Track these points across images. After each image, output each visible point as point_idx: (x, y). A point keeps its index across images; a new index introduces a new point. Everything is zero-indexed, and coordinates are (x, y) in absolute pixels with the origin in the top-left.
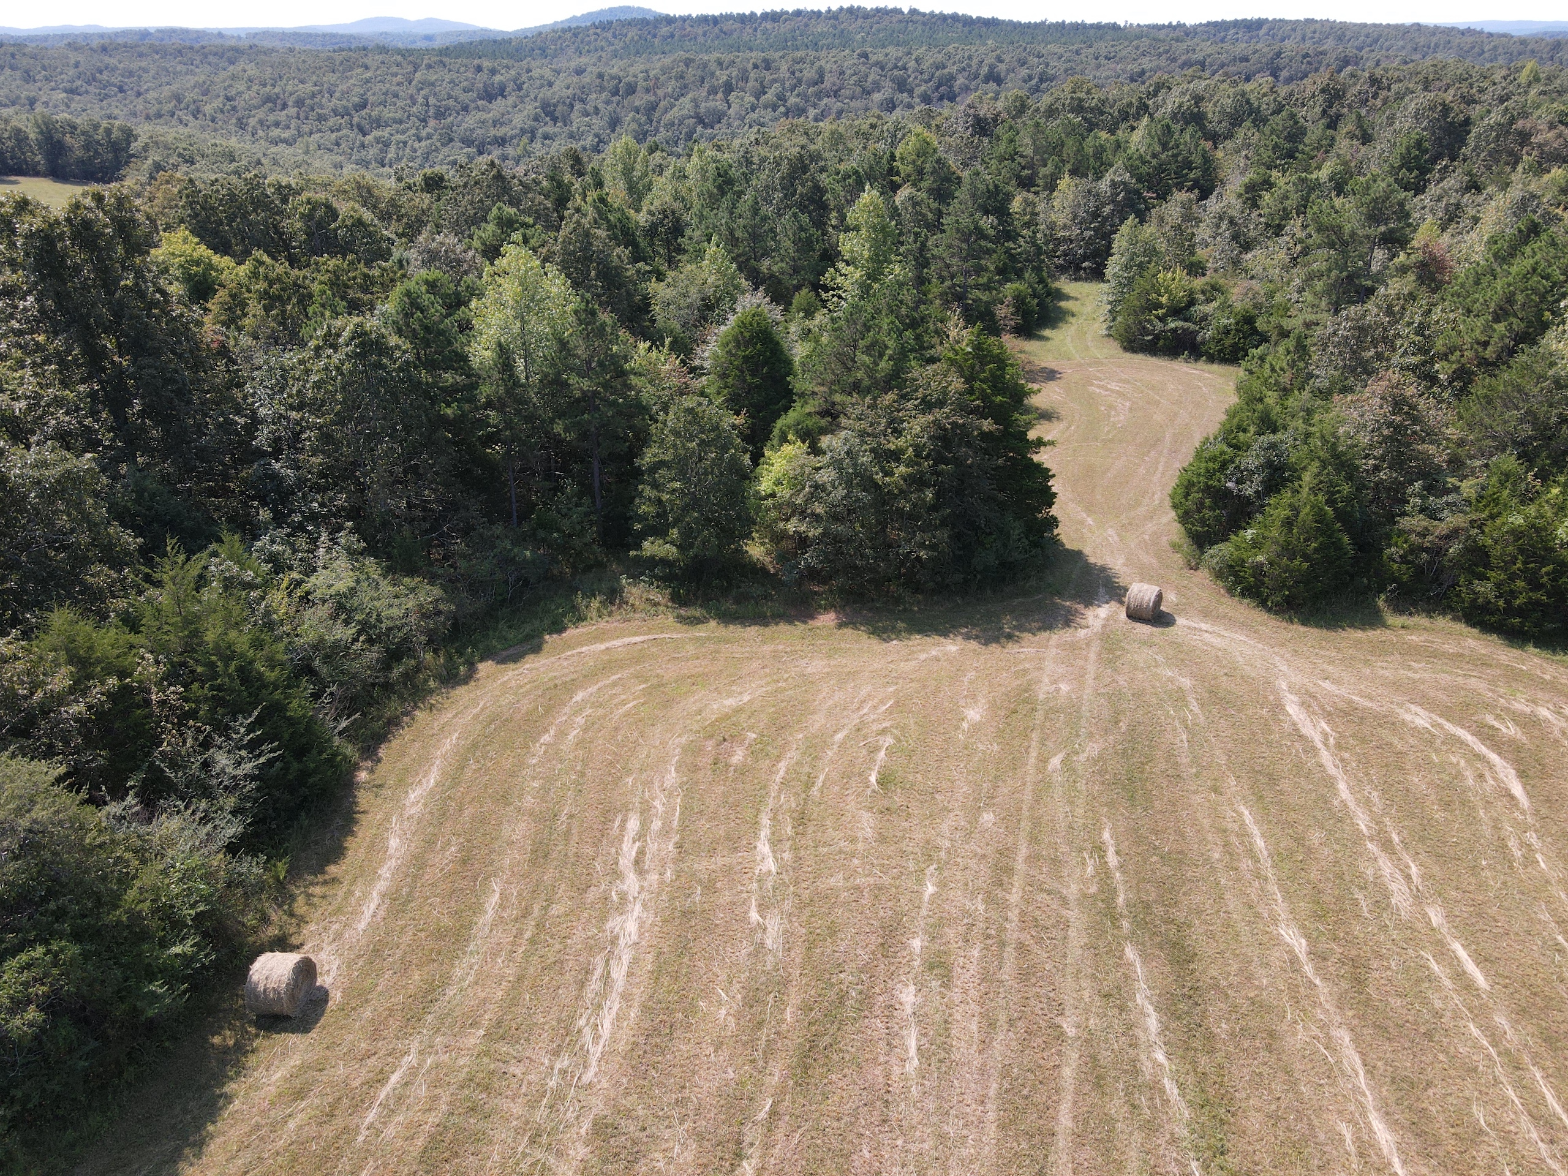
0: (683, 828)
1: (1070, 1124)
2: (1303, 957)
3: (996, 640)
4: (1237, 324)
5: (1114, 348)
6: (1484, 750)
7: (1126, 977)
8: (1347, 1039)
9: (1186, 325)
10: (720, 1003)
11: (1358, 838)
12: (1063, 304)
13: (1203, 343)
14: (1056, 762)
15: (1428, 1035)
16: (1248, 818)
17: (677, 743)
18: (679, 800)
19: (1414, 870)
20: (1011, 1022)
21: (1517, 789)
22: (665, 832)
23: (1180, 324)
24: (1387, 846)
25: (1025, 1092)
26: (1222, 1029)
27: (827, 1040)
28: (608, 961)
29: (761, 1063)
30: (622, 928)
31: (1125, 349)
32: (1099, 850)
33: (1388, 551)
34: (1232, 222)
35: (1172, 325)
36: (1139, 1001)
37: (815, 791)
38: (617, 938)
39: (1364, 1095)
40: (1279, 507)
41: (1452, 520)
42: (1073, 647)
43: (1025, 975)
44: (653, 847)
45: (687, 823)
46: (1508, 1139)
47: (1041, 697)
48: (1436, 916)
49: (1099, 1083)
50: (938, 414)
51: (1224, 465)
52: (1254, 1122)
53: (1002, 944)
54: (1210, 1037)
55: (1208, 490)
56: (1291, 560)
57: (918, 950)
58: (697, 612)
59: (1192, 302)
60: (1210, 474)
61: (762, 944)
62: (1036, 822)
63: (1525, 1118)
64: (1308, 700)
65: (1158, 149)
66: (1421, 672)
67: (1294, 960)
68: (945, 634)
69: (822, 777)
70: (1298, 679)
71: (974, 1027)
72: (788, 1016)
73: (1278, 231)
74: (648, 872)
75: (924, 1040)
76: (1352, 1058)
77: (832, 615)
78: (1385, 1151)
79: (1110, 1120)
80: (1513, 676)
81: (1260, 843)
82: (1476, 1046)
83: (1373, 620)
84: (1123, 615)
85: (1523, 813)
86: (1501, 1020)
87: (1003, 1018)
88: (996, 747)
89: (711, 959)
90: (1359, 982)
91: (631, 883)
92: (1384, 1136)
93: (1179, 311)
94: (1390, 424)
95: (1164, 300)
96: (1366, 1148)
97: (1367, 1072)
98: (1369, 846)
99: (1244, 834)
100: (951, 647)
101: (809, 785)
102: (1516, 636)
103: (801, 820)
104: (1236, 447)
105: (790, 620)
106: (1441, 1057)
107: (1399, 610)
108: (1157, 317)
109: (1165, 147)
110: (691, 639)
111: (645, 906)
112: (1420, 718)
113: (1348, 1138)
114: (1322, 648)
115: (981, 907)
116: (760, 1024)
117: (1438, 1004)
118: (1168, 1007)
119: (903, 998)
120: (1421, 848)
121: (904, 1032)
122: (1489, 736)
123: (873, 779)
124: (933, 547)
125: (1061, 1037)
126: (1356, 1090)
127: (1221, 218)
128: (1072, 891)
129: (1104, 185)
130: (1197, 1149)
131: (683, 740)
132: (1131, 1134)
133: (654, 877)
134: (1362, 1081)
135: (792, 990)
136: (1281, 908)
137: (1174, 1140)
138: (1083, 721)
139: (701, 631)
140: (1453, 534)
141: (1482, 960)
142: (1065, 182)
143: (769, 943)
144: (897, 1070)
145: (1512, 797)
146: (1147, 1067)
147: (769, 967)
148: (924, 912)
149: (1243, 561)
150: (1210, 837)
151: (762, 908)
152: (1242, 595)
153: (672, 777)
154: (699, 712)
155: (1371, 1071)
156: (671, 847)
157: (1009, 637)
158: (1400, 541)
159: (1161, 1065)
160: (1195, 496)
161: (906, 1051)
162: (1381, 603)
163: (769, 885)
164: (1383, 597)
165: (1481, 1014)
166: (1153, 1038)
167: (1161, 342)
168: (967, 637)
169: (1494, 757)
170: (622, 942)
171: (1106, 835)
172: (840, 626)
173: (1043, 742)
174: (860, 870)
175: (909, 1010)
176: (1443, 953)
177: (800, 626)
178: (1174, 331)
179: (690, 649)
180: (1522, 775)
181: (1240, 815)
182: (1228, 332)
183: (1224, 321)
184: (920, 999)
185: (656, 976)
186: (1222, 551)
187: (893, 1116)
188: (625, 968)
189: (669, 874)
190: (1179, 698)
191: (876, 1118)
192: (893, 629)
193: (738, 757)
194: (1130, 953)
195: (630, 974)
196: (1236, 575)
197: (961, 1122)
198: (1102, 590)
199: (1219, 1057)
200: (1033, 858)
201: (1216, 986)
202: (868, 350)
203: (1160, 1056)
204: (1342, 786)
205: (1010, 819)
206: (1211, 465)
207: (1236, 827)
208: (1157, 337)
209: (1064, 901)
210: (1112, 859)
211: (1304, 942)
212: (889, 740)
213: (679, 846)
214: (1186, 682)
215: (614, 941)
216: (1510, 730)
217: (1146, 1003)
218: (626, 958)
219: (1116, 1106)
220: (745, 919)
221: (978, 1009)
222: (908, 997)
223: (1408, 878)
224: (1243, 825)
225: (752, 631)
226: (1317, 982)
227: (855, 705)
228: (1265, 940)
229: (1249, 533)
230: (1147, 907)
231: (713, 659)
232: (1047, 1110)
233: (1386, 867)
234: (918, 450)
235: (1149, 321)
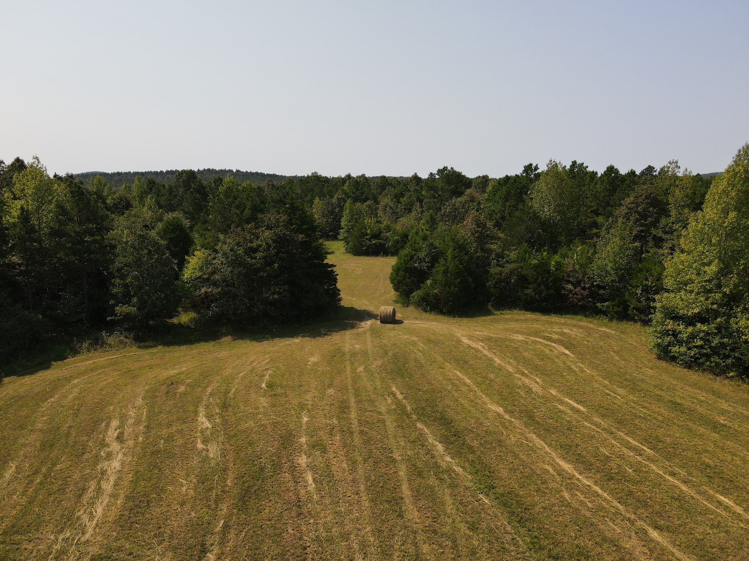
0: (149, 418)
1: (410, 493)
2: (503, 413)
3: (320, 336)
4: (401, 238)
5: (350, 256)
6: (549, 343)
7: (421, 434)
8: (535, 437)
9: (380, 241)
10: (182, 485)
11: (510, 374)
13: (388, 248)
14: (361, 369)
15: (569, 429)
16: (459, 374)
17: (141, 390)
18: (145, 410)
19: (538, 380)
20: (365, 461)
21: (567, 352)
22: (138, 422)
23: (377, 241)
24: (523, 374)
25: (381, 485)
26: (475, 443)
27: (256, 488)
28: (99, 483)
29: (213, 506)
30: (108, 467)
31: (355, 255)
32: (393, 394)
33: (487, 284)
34: (391, 207)
35: (374, 242)
36: (430, 441)
37: (231, 395)
38: (106, 471)
39: (550, 454)
40: (440, 268)
41: (510, 267)
42: (358, 334)
43: (367, 442)
44: (128, 430)
45: (152, 417)
46: (621, 457)
47: (347, 351)
48: (554, 392)
49: (420, 474)
50: (277, 231)
51: (412, 258)
52: (504, 473)
53: (352, 433)
54: (470, 448)
55: (406, 270)
57: (305, 442)
58: (151, 344)
59: (381, 233)
61: (207, 456)
62: (357, 390)
63: (624, 449)
64: (471, 338)
65: (354, 190)
66: (513, 325)
67: (499, 415)
68: (292, 337)
69: (233, 390)
70: (464, 333)
71: (345, 465)
72: (229, 482)
73: (410, 211)
74: (126, 440)
75: (316, 476)
76: (539, 442)
77: (230, 337)
78: (570, 471)
79: (432, 488)
80: (551, 323)
81: (468, 381)
82: (590, 429)
83: (488, 313)
84: (379, 322)
85: (573, 358)
86: (596, 419)
87: (360, 459)
88: (328, 368)
89: (174, 467)
90: (531, 417)
91: (115, 446)
92: (566, 466)
93: (376, 236)
95: (369, 232)
96: (560, 472)
97: (548, 446)
98: (516, 375)
99: (458, 379)
100: (297, 340)
101: (227, 392)
102: (545, 311)
103: (225, 406)
105: (206, 341)
106: (578, 435)
107: (498, 309)
108: (367, 239)
109: (357, 189)
110: (147, 354)
111: (125, 454)
112: (520, 337)
113: (551, 470)
114: (470, 323)
115: (336, 422)
116: (211, 489)
117: (568, 419)
118: (445, 440)
119: (300, 462)
120: (537, 373)
121: (304, 475)
122: (550, 339)
123: (264, 385)
125: (394, 461)
126: (546, 453)
127: (386, 207)
128: (383, 409)
129: (334, 200)
130: (479, 489)
131: (147, 388)
132: (444, 490)
133: (131, 443)
134: (547, 449)
135: (230, 473)
136: (485, 399)
137: (467, 488)
138: (370, 355)
139: (155, 350)
141: (579, 402)
142: (317, 200)
143: (211, 455)
144: (303, 492)
145: (566, 355)
146: (444, 465)
147: (212, 465)
148: (304, 428)
150: (444, 382)
151: (205, 441)
152: (431, 310)
153: (139, 402)
154: (156, 377)
155: (550, 445)
156: (141, 428)
157: (325, 334)
159: (449, 462)
161: (307, 482)
162: (489, 307)
163: (208, 432)
164: (490, 304)
165: (587, 418)
166: (442, 453)
167: (370, 250)
168: (303, 337)
169: (553, 344)
170: (109, 472)
171: (394, 389)
172: (234, 340)
173: (352, 364)
174: (263, 418)
175: (304, 465)
176: (562, 403)
177: (213, 343)
178: (375, 244)
179: (148, 357)
180: (567, 348)
181: (456, 374)
182: (398, 242)
183: (396, 238)
184: (310, 460)
185: (135, 482)
186: (416, 295)
187: (305, 510)
188: (112, 483)
189: (141, 438)
190: (414, 344)
191: (294, 514)
192: (264, 338)
193: (182, 389)
194: (419, 425)
195: (116, 485)
197: (347, 504)
198: (366, 317)
199: (478, 453)
200: (358, 402)
201: (467, 429)
202: (237, 207)
203: (448, 459)
204: (496, 359)
205: (343, 389)
206: (406, 258)
207: (455, 378)
208: (368, 248)
209: (380, 413)
210: (400, 396)
211: (501, 408)
212: (270, 372)
213: (147, 427)
214: (415, 339)
215: (103, 472)
216: (555, 337)
217: (434, 441)
218: (112, 479)
219: (432, 481)
220: (194, 448)
221: (345, 458)
222: (303, 460)
223: (537, 382)
224: (458, 376)
225: (184, 348)
226: (513, 420)
227: (248, 364)
228: (483, 410)
229: (429, 282)
230: (423, 409)
231: (162, 359)
232: (397, 487)
233: (527, 381)
234: (269, 246)
235: (364, 241)
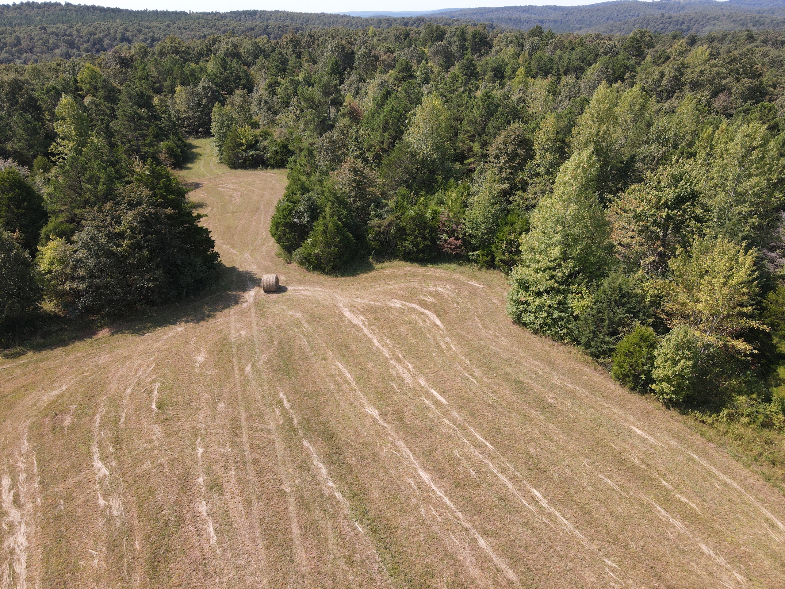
0: (42, 471)
1: (298, 532)
2: (378, 418)
3: (203, 319)
4: (280, 149)
5: (225, 169)
6: (423, 310)
7: (307, 455)
8: (403, 444)
9: (257, 152)
10: (93, 557)
11: (386, 361)
12: (194, 150)
13: (267, 160)
14: (248, 369)
15: (431, 430)
16: (341, 367)
17: (23, 427)
18: (34, 457)
19: (410, 366)
20: (259, 498)
21: (438, 322)
22: (30, 478)
23: (254, 152)
24: (398, 360)
25: (274, 527)
26: (353, 461)
27: (164, 548)
28: (11, 565)
29: (127, 578)
30: (15, 543)
31: (231, 168)
32: (280, 403)
33: (368, 237)
34: (266, 102)
35: (251, 153)
36: (315, 463)
37: (122, 424)
38: (14, 549)
39: (414, 464)
40: (319, 226)
41: (389, 218)
42: (242, 313)
43: (259, 474)
44: (23, 490)
45: (44, 468)
46: (468, 458)
47: (233, 340)
48: (422, 382)
49: (307, 508)
50: (140, 209)
51: (290, 211)
52: (376, 494)
53: (245, 463)
54: (349, 466)
55: (286, 225)
56: (330, 248)
57: (202, 483)
58: (18, 350)
59: (257, 141)
60: (285, 217)
61: (111, 515)
62: (246, 400)
63: (472, 447)
64: (353, 308)
65: (222, 70)
66: (393, 285)
67: (375, 420)
68: (175, 323)
69: (124, 416)
70: (346, 301)
71: (241, 508)
72: (137, 546)
73: (288, 105)
74: (24, 505)
75: (217, 525)
76: (406, 451)
77: (107, 330)
78: (427, 483)
79: (316, 521)
80: (426, 278)
81: (349, 376)
82: (449, 427)
83: (369, 268)
84: (262, 292)
85: (442, 331)
86: (455, 414)
87: (254, 497)
88: (216, 371)
89: (80, 536)
90: (401, 419)
91: (14, 514)
92: (425, 476)
93: (252, 146)
94: (355, 181)
95: (243, 141)
96: (420, 484)
97: (413, 454)
98: (391, 362)
99: (341, 374)
100: (180, 328)
101: (117, 421)
102: (423, 262)
103: (117, 441)
104: (294, 202)
105: (81, 339)
106: (438, 437)
107: (379, 261)
108: (242, 150)
109: (225, 69)
110: (17, 366)
111: (27, 524)
112: (397, 304)
113: (413, 483)
114: (352, 285)
115: (229, 450)
116: (121, 558)
117: (432, 416)
118: (329, 461)
119: (200, 509)
120: (410, 356)
121: (205, 526)
122: (423, 304)
123: (154, 407)
124: (156, 280)
125: (283, 494)
126: (411, 463)
127: (260, 101)
128: (272, 425)
129: (199, 89)
130: (356, 516)
131: (28, 423)
132: (327, 523)
133: (29, 506)
134: (412, 459)
135: (136, 532)
136: (364, 400)
137: (346, 517)
138: (257, 346)
139: (24, 360)
140: (391, 224)
141: (442, 393)
142: (179, 89)
143: (115, 513)
144: (206, 546)
145: (437, 326)
146: (326, 491)
147: (118, 526)
148: (200, 463)
149: (310, 254)
150: (327, 380)
151: (106, 496)
152: (314, 270)
153: (26, 446)
154: (35, 404)
155: (414, 453)
156: (36, 485)
157: (209, 316)
158: (372, 231)
159: (332, 487)
160: (281, 228)
161: (209, 534)
162: (371, 260)
163: (107, 482)
164: (371, 257)
165: (447, 414)
166: (325, 477)
167: (248, 162)
168: (187, 322)
169: (427, 312)
170: (18, 550)
171: (281, 395)
172: (113, 334)
173: (239, 361)
174: (159, 455)
175: (205, 514)
176: (429, 396)
177: (89, 341)
178: (252, 156)
179: (19, 371)
180: (438, 316)
181: (337, 366)
182: (277, 153)
183: (274, 148)
184: (210, 506)
185: (46, 560)
186: (300, 252)
187: (210, 569)
188: (24, 564)
189: (39, 500)
190: (298, 323)
191: (201, 574)
192: (145, 328)
193: (68, 421)
194: (306, 444)
195: (28, 566)
196: (308, 261)
197: (246, 555)
198: (249, 283)
199: (355, 472)
200: (249, 418)
201: (346, 444)
202: (89, 181)
203: (331, 484)
204: (375, 341)
205: (233, 403)
206: (284, 213)
207: (337, 372)
208: (245, 160)
209: (270, 432)
210: (287, 405)
211: (376, 411)
212: (158, 384)
213: (42, 483)
214: (299, 315)
215: (12, 551)
216: (430, 300)
217: (319, 463)
218: (23, 559)
219: (317, 514)
220: (96, 505)
221: (241, 498)
222: (203, 508)
223: (409, 370)
224: (340, 370)
225: (58, 351)
226: (386, 425)
227: (133, 373)
228: (361, 416)
229: (309, 241)
230: (308, 420)
231: (36, 373)
232: (287, 531)
233: (400, 368)
234: (133, 230)
235: (239, 153)
